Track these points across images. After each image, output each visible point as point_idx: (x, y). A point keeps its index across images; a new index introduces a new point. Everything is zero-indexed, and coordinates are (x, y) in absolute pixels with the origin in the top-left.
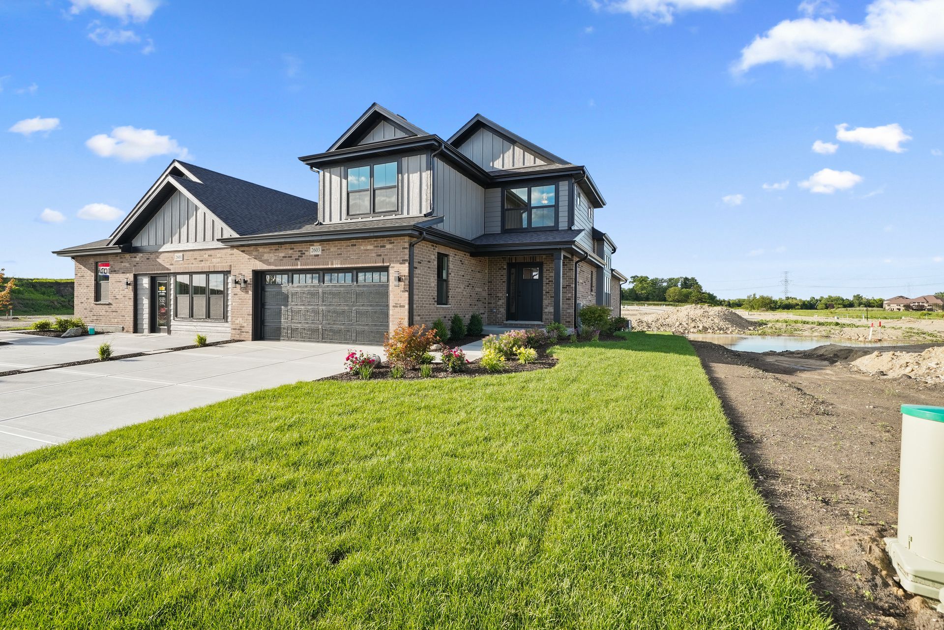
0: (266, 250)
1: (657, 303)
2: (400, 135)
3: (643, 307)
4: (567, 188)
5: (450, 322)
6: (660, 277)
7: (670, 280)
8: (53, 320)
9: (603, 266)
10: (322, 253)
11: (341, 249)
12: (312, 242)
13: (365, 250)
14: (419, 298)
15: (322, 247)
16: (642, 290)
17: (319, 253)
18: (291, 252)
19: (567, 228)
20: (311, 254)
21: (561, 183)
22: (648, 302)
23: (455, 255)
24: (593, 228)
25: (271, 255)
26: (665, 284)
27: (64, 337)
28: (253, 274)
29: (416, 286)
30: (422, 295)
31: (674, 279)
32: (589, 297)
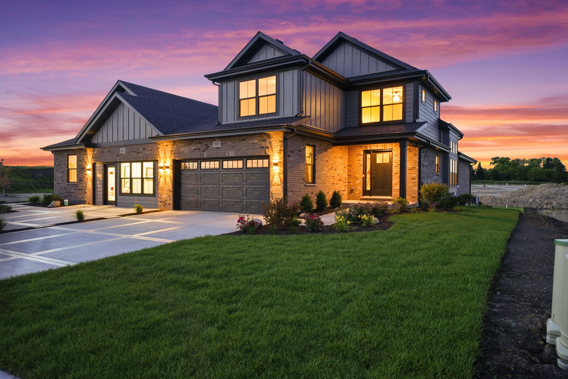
0: (182, 145)
1: (519, 182)
2: (278, 54)
3: (504, 186)
4: (412, 88)
5: (316, 197)
6: (521, 158)
7: (532, 160)
8: (41, 196)
9: (448, 151)
10: (221, 146)
11: (235, 143)
12: (214, 139)
13: (252, 143)
14: (291, 178)
15: (221, 142)
16: (503, 170)
17: (219, 146)
18: (199, 145)
19: (412, 121)
20: (214, 146)
21: (407, 85)
22: (509, 182)
23: (321, 145)
24: (439, 119)
25: (186, 148)
26: (526, 165)
27: (50, 207)
28: (173, 162)
29: (289, 169)
30: (294, 176)
31: (536, 159)
32: (435, 177)
